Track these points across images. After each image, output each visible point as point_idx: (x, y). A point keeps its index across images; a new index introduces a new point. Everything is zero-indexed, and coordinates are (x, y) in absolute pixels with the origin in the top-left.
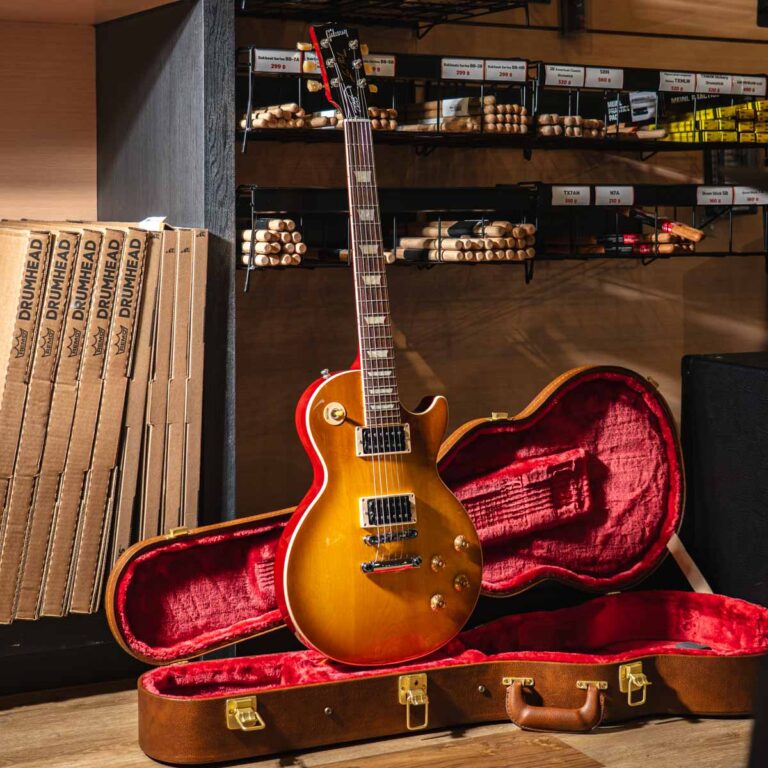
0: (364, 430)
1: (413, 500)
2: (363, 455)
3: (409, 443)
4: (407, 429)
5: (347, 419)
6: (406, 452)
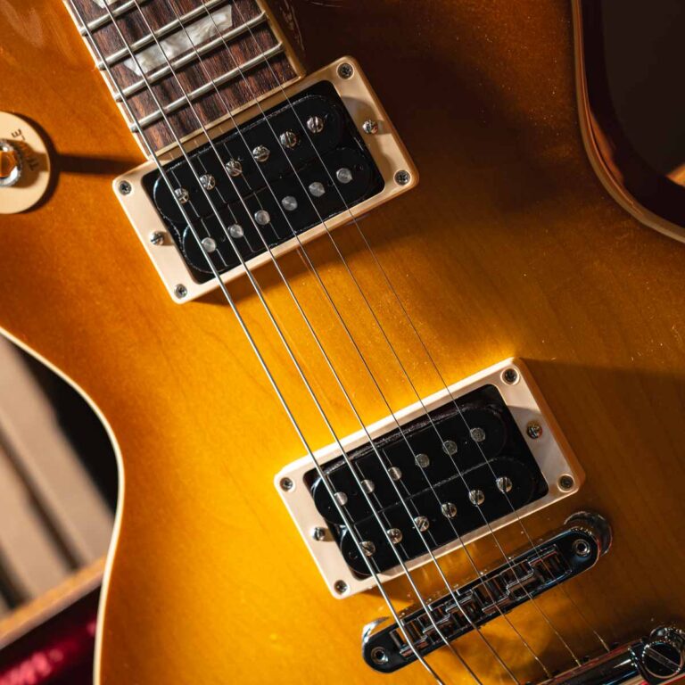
0: (148, 181)
1: (520, 397)
2: (195, 290)
3: (389, 146)
4: (355, 89)
5: (63, 164)
6: (392, 190)
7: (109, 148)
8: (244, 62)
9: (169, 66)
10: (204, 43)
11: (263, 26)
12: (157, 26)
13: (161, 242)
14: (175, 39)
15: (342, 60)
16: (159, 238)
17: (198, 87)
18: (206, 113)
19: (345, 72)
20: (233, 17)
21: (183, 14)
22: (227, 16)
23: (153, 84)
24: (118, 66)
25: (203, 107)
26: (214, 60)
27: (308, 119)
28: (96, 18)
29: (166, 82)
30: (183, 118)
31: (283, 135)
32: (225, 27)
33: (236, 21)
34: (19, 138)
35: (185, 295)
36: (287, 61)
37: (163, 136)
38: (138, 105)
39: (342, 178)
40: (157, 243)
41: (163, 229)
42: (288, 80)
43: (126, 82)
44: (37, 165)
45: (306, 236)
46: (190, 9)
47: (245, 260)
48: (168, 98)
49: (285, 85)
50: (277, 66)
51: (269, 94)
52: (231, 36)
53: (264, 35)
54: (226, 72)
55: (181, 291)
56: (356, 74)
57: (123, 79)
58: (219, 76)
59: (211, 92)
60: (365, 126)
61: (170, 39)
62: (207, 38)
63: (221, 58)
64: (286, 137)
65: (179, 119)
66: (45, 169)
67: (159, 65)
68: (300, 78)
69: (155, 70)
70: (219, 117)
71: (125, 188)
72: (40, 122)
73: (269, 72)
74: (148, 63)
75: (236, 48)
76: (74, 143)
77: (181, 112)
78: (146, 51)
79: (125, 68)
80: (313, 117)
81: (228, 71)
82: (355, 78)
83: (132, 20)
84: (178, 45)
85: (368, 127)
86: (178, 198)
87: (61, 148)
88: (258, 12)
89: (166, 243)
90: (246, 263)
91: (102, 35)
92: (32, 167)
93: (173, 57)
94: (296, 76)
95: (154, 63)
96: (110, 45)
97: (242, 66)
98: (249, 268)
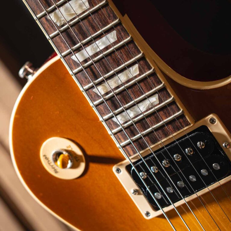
7: (110, 153)
8: (166, 119)
9: (131, 121)
10: (147, 111)
11: (173, 103)
12: (125, 103)
13: (137, 194)
14: (134, 109)
15: (211, 116)
16: (136, 192)
17: (146, 129)
18: (151, 141)
19: (212, 121)
20: (159, 99)
21: (136, 98)
22: (156, 99)
23: (126, 128)
24: (109, 120)
25: (149, 137)
26: (153, 118)
27: (198, 142)
28: (98, 100)
29: (132, 127)
30: (141, 142)
31: (186, 150)
32: (156, 103)
33: (161, 101)
34: (70, 149)
35: (150, 216)
36: (186, 118)
37: (133, 150)
38: (120, 137)
39: (216, 167)
40: (135, 194)
41: (137, 188)
42: (187, 126)
43: (114, 127)
44: (79, 160)
45: (200, 193)
46: (139, 96)
47: (173, 203)
48: (133, 133)
49: (185, 128)
50: (181, 120)
51: (179, 132)
52: (159, 107)
53: (174, 107)
54: (158, 123)
55: (148, 214)
56: (217, 122)
57: (112, 126)
58: (155, 125)
59: (151, 132)
60: (224, 145)
61: (131, 109)
62: (148, 108)
63: (155, 117)
64: (188, 150)
65: (139, 143)
66: (82, 161)
67: (128, 120)
68: (192, 125)
69: (126, 122)
70: (157, 142)
71: (118, 170)
72: (78, 142)
73: (177, 123)
74: (123, 119)
75: (161, 113)
76: (94, 151)
77: (139, 140)
78: (121, 114)
79: (113, 121)
80: (200, 141)
81: (159, 122)
82: (217, 124)
83: (114, 101)
84: (135, 111)
85: (225, 145)
86: (141, 177)
87: (89, 152)
88: (170, 97)
89: (139, 194)
90: (174, 204)
91: (101, 107)
92: (77, 161)
93: (134, 117)
94: (190, 124)
95: (126, 119)
96: (105, 111)
97: (165, 120)
98: (176, 206)
